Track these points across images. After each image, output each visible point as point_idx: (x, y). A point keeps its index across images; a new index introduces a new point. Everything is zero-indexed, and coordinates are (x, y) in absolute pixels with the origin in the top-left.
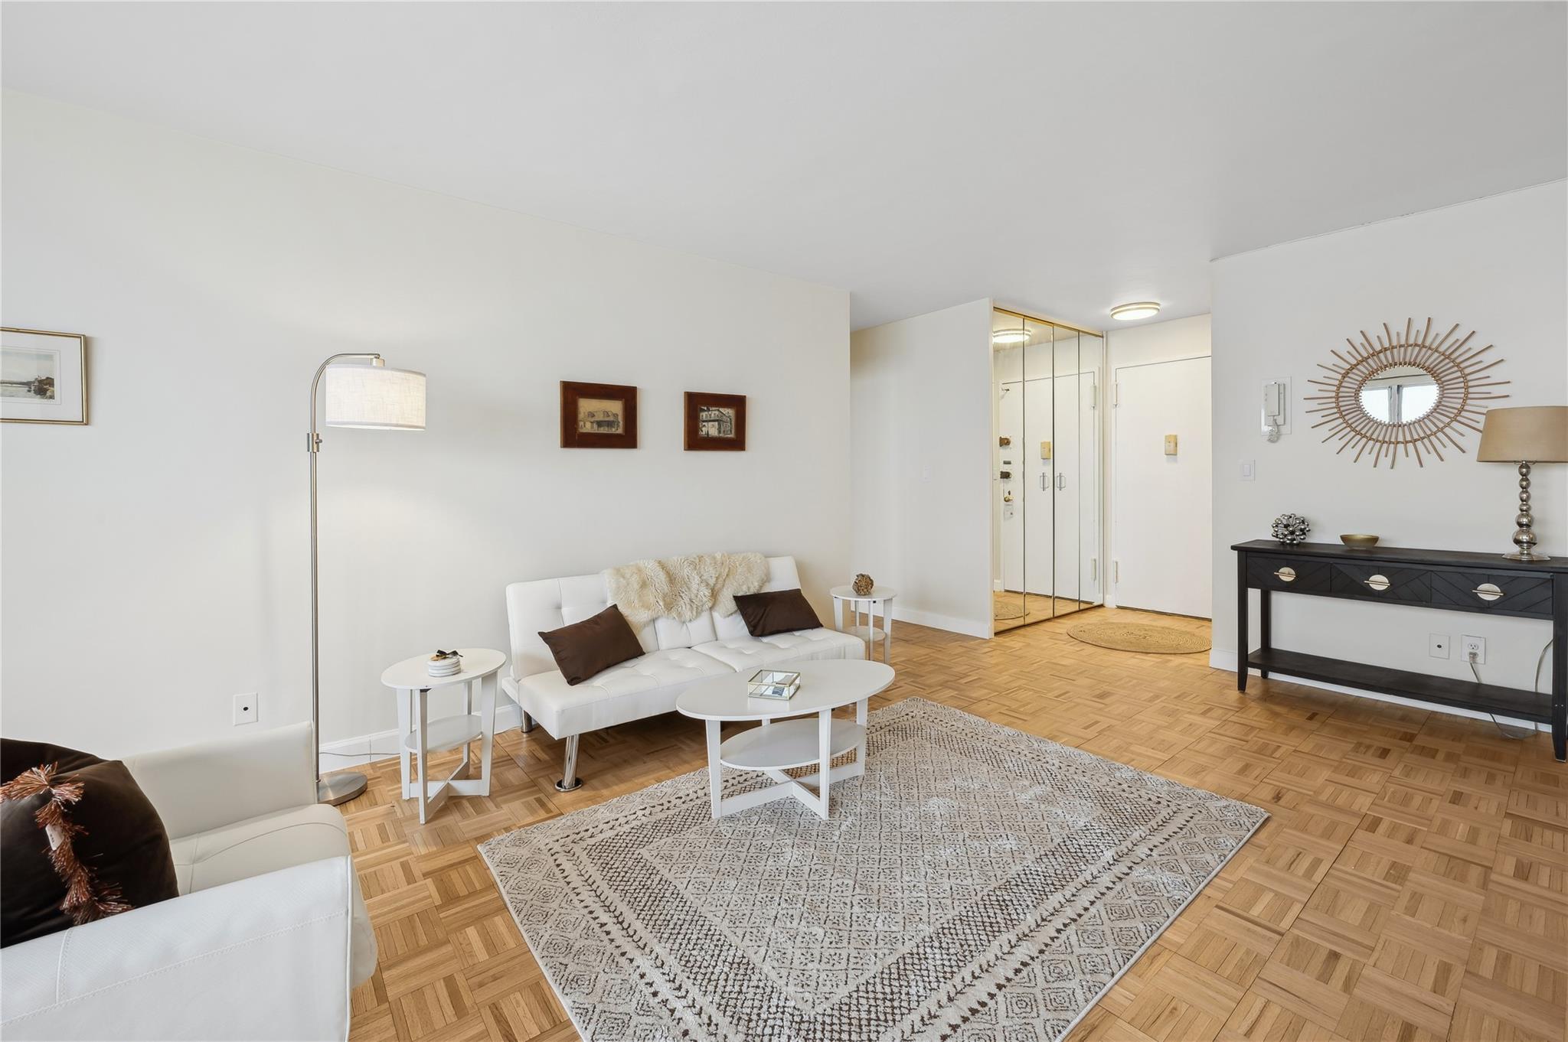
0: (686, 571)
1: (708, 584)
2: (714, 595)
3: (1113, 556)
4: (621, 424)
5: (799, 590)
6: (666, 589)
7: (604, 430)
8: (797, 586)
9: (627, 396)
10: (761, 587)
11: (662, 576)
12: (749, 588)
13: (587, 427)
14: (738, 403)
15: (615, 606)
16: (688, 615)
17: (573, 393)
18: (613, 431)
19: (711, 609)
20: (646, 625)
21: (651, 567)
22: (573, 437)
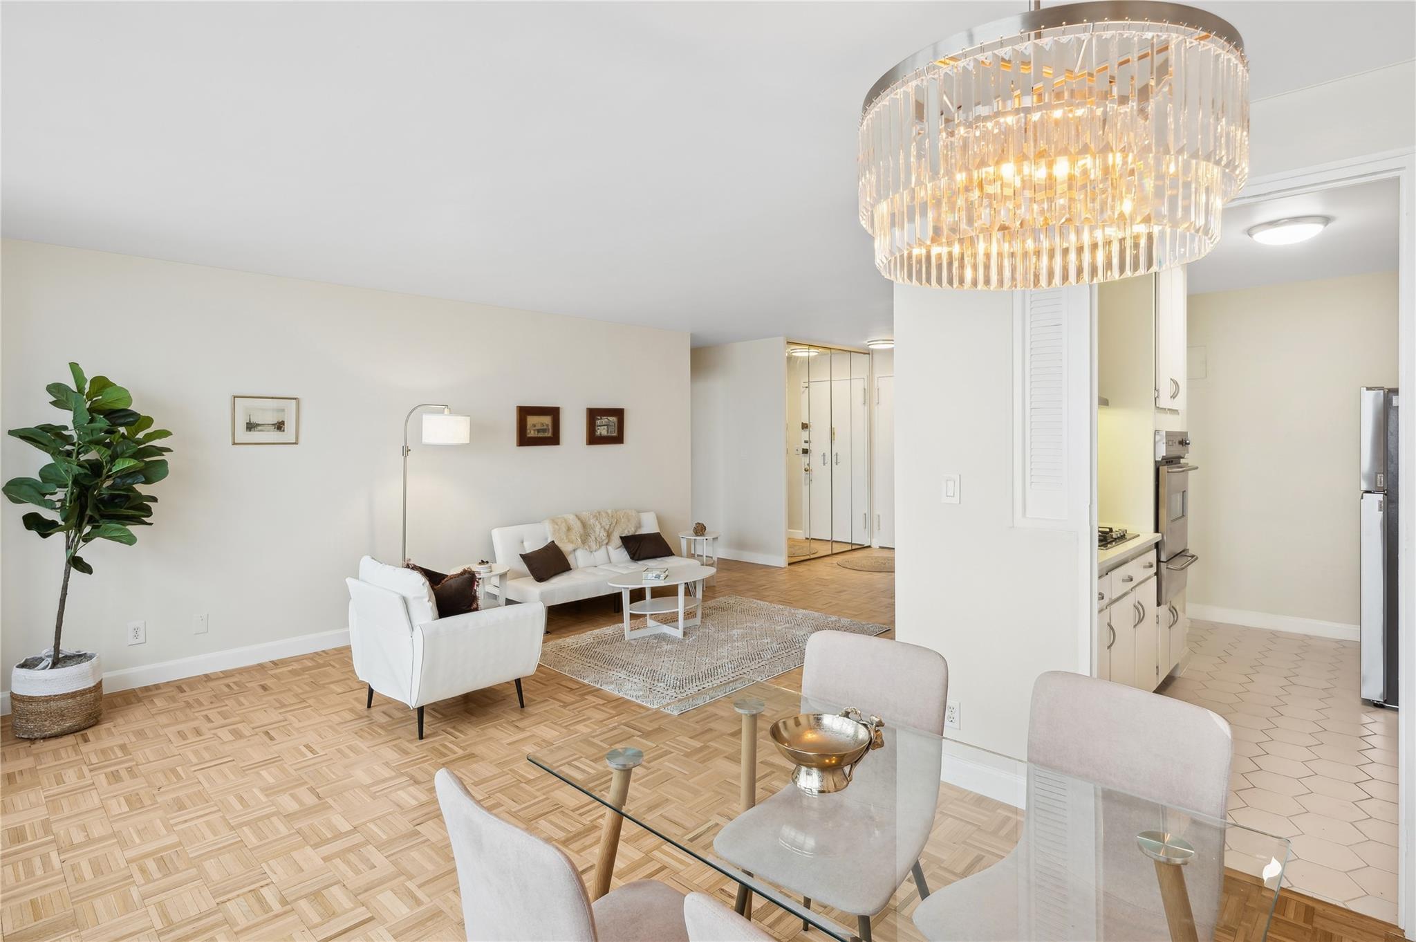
0: (592, 521)
1: (605, 529)
2: (609, 536)
3: (877, 512)
4: (550, 430)
5: (659, 533)
6: (582, 531)
7: (541, 435)
8: (658, 531)
9: (554, 413)
10: (636, 531)
11: (579, 524)
12: (629, 532)
13: (532, 433)
14: (619, 413)
15: (553, 542)
16: (594, 547)
17: (524, 413)
18: (546, 435)
19: (607, 544)
20: (571, 553)
21: (571, 518)
22: (524, 440)
